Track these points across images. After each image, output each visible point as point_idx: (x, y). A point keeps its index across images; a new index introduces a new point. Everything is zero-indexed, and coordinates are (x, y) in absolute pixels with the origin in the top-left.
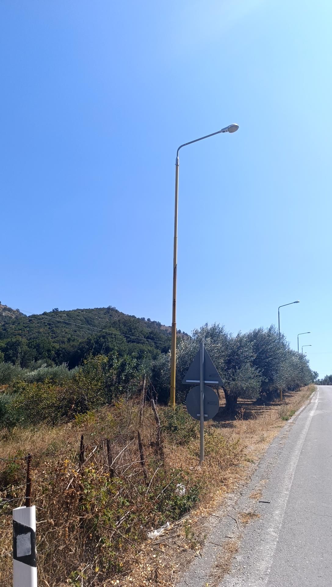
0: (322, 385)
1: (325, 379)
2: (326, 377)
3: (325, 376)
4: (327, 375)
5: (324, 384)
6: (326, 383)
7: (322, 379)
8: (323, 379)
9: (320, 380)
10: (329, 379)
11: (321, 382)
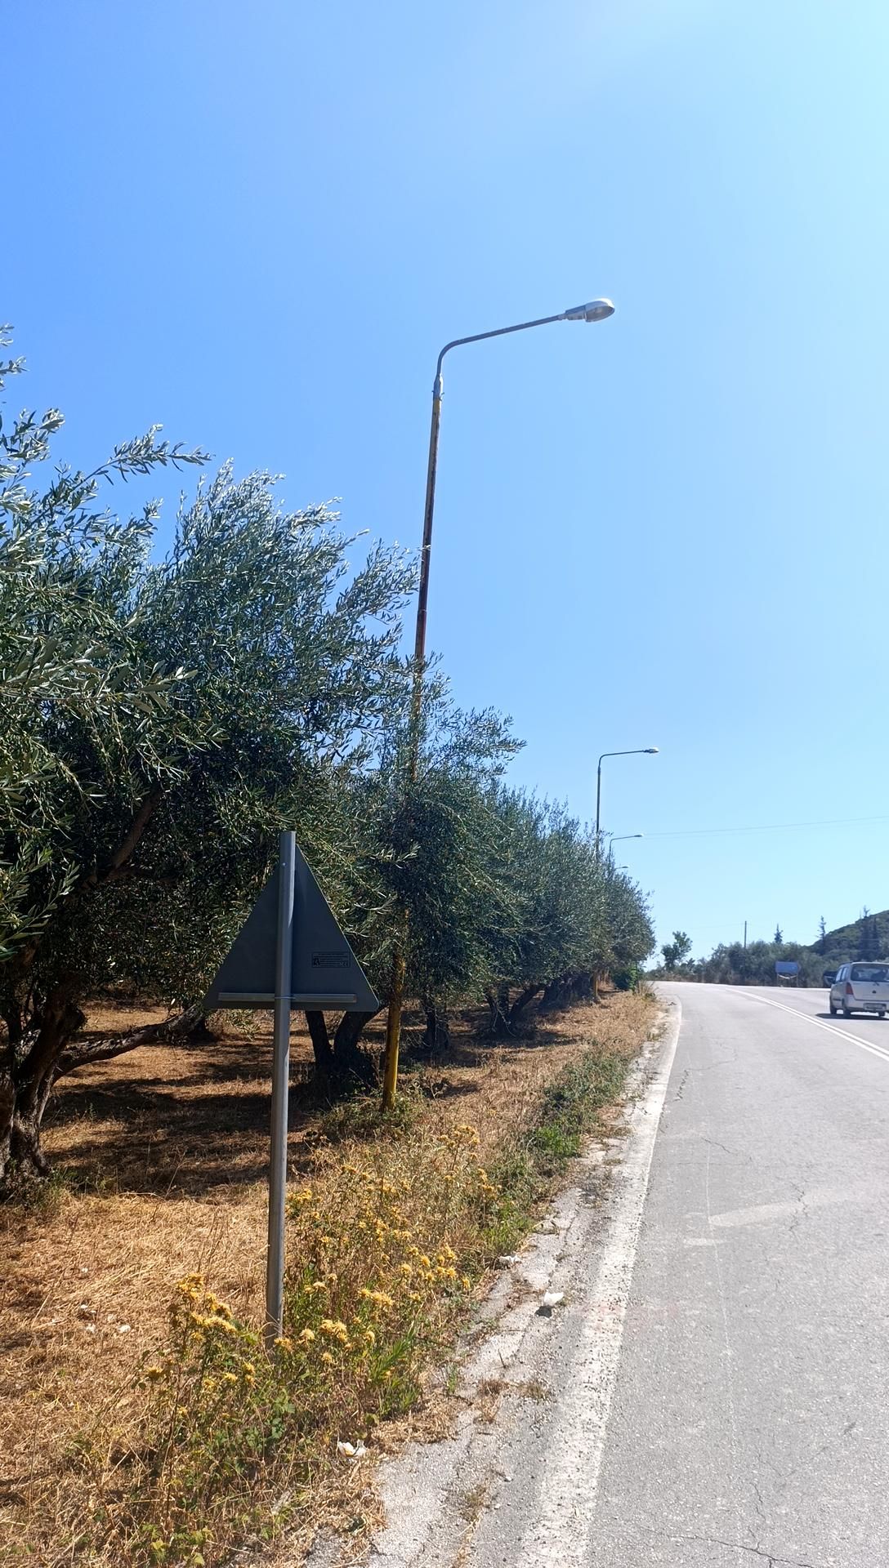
0: (699, 981)
1: (713, 960)
2: (717, 951)
3: (716, 948)
4: (721, 945)
5: (709, 980)
6: (719, 975)
7: (702, 960)
8: (708, 959)
9: (696, 963)
10: (727, 960)
11: (698, 969)
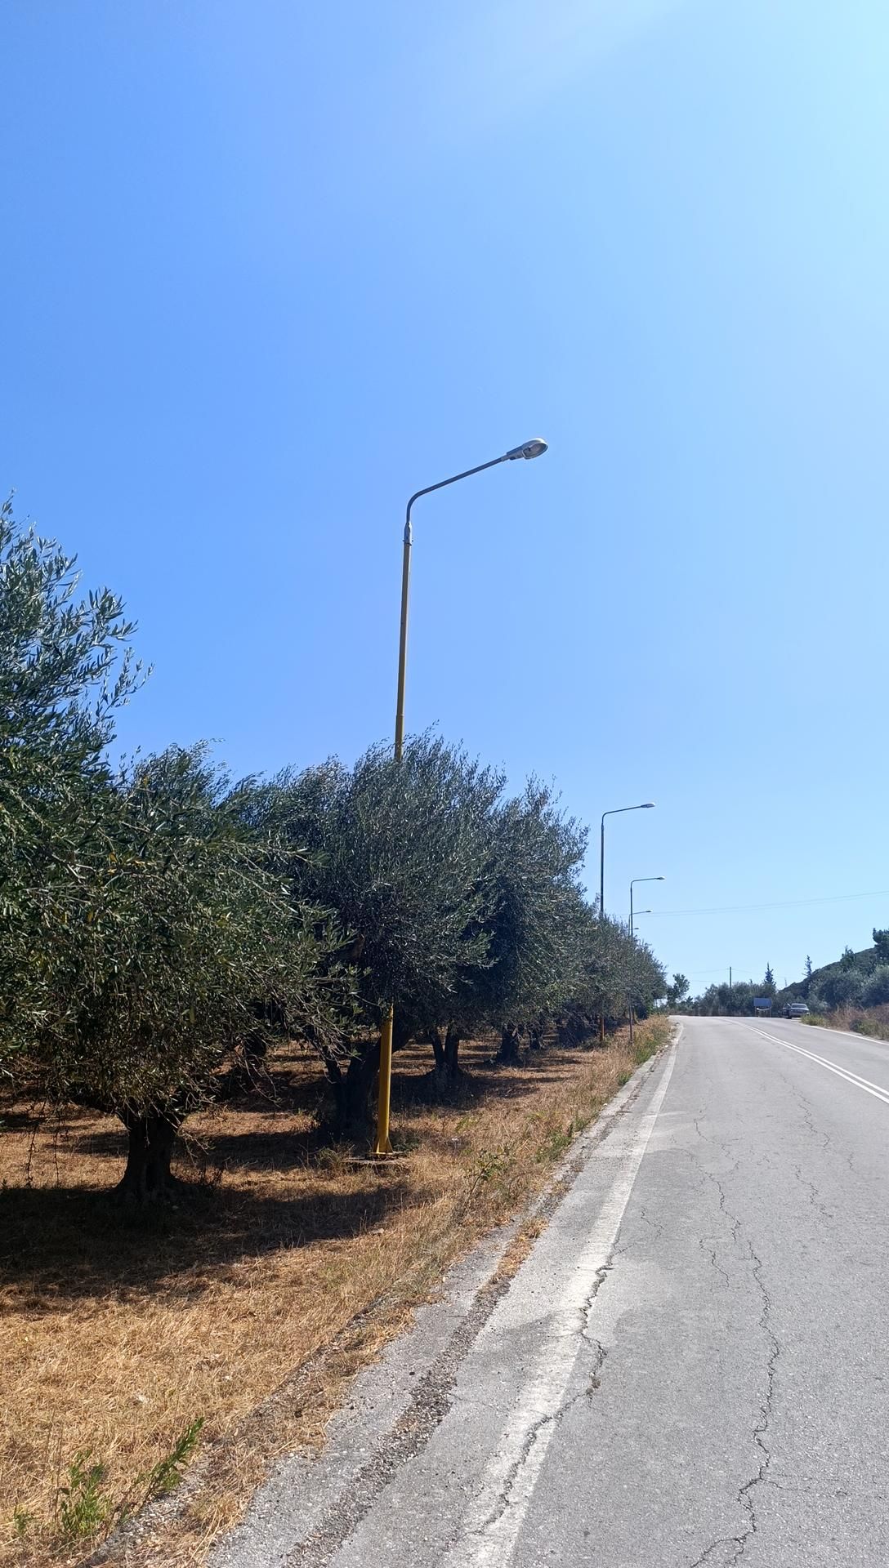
0: (696, 1015)
1: (706, 998)
2: (709, 991)
3: (709, 988)
4: (713, 986)
5: (705, 1013)
6: (711, 1009)
7: (698, 998)
8: (702, 997)
10: (717, 997)
11: (695, 1006)
